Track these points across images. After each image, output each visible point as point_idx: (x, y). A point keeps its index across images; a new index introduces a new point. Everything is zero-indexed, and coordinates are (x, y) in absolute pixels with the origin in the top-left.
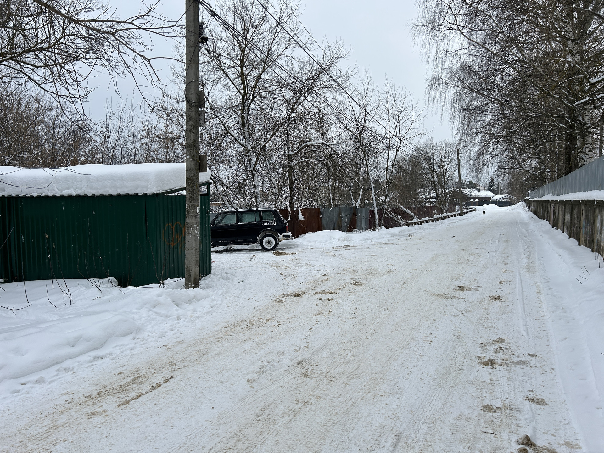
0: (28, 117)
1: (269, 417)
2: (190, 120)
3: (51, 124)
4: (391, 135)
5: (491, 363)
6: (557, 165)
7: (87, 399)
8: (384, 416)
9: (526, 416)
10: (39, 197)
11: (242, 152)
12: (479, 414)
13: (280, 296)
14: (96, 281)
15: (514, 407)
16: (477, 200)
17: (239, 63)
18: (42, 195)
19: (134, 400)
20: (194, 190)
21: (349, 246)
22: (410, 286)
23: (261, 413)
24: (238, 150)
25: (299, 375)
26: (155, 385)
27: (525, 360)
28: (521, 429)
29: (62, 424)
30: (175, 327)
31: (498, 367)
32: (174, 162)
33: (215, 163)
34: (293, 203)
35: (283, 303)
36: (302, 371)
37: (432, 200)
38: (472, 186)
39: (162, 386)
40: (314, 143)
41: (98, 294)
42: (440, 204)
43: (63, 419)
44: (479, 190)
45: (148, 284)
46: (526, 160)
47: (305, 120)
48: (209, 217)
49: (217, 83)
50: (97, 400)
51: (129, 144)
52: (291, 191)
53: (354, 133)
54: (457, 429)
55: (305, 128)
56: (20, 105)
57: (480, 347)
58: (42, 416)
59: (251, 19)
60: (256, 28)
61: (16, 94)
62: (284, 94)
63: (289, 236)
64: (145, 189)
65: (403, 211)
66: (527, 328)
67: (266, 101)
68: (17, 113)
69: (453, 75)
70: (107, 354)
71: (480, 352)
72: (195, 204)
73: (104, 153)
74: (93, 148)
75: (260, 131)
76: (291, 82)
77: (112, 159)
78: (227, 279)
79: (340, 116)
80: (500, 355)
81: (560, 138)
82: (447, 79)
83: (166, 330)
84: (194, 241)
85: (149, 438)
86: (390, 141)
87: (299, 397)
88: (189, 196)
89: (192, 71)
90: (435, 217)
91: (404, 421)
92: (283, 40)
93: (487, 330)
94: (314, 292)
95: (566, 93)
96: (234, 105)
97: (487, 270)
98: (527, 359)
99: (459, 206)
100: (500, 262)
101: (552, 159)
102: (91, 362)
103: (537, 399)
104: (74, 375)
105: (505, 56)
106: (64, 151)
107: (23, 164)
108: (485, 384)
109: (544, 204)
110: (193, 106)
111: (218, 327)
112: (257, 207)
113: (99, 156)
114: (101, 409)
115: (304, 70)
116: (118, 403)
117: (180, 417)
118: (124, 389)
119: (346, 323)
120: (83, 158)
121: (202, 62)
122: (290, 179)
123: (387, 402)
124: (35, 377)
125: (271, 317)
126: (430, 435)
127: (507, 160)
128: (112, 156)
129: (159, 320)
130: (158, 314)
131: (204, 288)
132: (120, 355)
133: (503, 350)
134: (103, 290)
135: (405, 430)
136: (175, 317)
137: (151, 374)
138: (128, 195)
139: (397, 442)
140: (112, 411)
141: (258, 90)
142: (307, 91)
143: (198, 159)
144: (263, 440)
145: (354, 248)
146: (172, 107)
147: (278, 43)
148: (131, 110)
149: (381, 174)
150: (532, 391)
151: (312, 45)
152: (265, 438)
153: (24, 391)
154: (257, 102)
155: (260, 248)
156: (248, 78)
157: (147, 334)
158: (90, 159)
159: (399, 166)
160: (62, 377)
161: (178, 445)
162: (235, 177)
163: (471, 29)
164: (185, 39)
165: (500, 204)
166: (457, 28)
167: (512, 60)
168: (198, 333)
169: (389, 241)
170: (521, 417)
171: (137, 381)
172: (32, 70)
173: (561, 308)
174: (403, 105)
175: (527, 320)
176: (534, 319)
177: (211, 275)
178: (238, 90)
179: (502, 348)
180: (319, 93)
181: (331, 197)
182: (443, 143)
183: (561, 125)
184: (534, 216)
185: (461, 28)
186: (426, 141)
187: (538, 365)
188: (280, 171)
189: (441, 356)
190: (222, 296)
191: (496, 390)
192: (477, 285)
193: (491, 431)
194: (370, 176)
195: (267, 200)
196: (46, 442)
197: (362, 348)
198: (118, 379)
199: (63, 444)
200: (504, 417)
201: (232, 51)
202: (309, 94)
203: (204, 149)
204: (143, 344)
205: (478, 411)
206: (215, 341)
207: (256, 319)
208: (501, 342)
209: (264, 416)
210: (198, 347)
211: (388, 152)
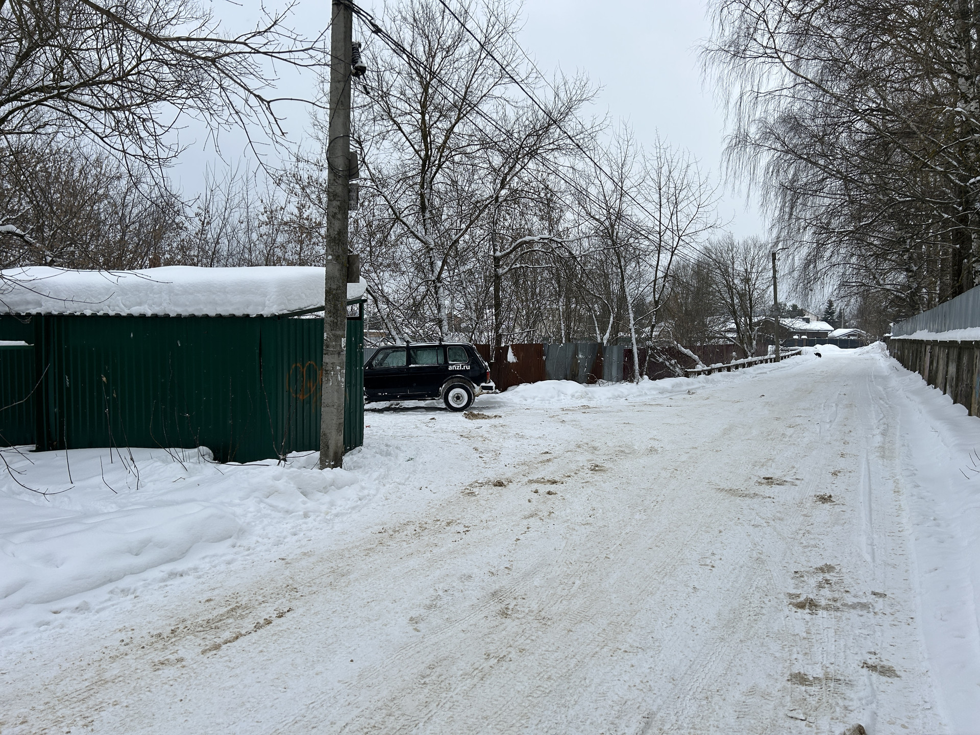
0: (84, 190)
1: (440, 679)
2: (335, 199)
3: (119, 201)
4: (663, 228)
5: (811, 605)
6: (939, 282)
7: (154, 640)
8: (628, 684)
9: (862, 694)
10: (94, 317)
11: (420, 251)
12: (784, 688)
13: (471, 485)
14: (179, 452)
15: (842, 678)
16: (803, 337)
17: (419, 108)
18: (98, 314)
19: (228, 644)
20: (337, 310)
21: (589, 407)
22: (685, 475)
23: (428, 672)
24: (414, 248)
25: (494, 614)
26: (262, 621)
27: (866, 601)
28: (852, 715)
29: (113, 678)
30: (301, 530)
31: (820, 612)
32: (311, 265)
33: (376, 267)
34: (500, 335)
35: (475, 496)
36: (499, 607)
37: (730, 335)
38: (797, 313)
39: (274, 623)
40: (536, 239)
41: (181, 473)
42: (742, 342)
43: (115, 670)
44: (808, 321)
45: (261, 460)
46: (887, 272)
47: (523, 200)
48: (362, 354)
49: (383, 139)
50: (170, 642)
51: (241, 234)
52: (497, 315)
53: (602, 223)
54: (746, 710)
55: (522, 214)
56: (71, 170)
57: (792, 578)
58: (82, 663)
59: (440, 37)
60: (447, 52)
61: (66, 152)
62: (491, 159)
63: (490, 388)
64: (260, 308)
65: (680, 352)
66: (873, 550)
67: (461, 169)
68: (67, 182)
69: (768, 130)
70: (190, 569)
71: (792, 586)
72: (339, 333)
73: (202, 249)
74: (183, 240)
75: (449, 217)
76: (502, 139)
77: (211, 259)
78: (388, 454)
79: (581, 195)
80: (826, 592)
81: (944, 238)
82: (757, 137)
83: (285, 533)
84: (336, 393)
85: (248, 705)
86: (660, 237)
87: (492, 648)
88: (329, 320)
89: (339, 121)
90: (733, 362)
91: (659, 694)
92: (490, 72)
93: (806, 550)
94: (526, 479)
95: (955, 164)
96: (410, 175)
97: (814, 453)
98: (870, 601)
99: (774, 347)
100: (836, 440)
101: (930, 272)
102: (164, 580)
103: (882, 667)
104: (136, 600)
105: (854, 101)
106: (138, 244)
107: (74, 264)
108: (797, 638)
109: (915, 346)
110: (340, 177)
111: (369, 531)
112: (441, 340)
113: (192, 253)
114: (176, 656)
115: (524, 120)
116: (203, 648)
117: (298, 674)
118: (213, 626)
119: (574, 532)
120: (167, 256)
121: (359, 105)
122: (497, 296)
123: (634, 662)
124: (75, 602)
125: (454, 518)
126: (700, 718)
127: (855, 271)
128: (214, 253)
129: (274, 518)
130: (274, 508)
131: (349, 469)
132: (210, 571)
133: (830, 584)
134: (190, 467)
135: (659, 709)
136: (301, 513)
137: (257, 602)
138: (233, 317)
139: (645, 727)
140: (192, 659)
141: (448, 152)
142: (527, 154)
143: (345, 260)
144: (430, 715)
145: (597, 410)
146: (310, 177)
147: (483, 77)
148: (245, 180)
149: (646, 290)
150: (875, 654)
151: (537, 79)
152: (432, 713)
153: (56, 623)
154: (447, 170)
155: (444, 406)
156: (433, 132)
157: (255, 539)
158: (179, 257)
159: (675, 277)
160: (117, 604)
161: (293, 718)
162: (408, 291)
163: (797, 56)
164: (329, 69)
165: (843, 343)
166: (775, 55)
167: (867, 107)
168: (335, 540)
169: (654, 399)
170: (852, 696)
171: (234, 613)
172: (92, 115)
173: (932, 518)
174: (683, 178)
175: (875, 536)
176: (887, 534)
177: (362, 448)
178: (417, 152)
179: (829, 580)
180: (548, 157)
181: (563, 327)
182: (750, 242)
183: (946, 216)
184: (898, 365)
185: (781, 55)
186: (721, 239)
187: (888, 610)
188: (481, 282)
189: (728, 590)
190: (377, 482)
191: (814, 649)
192: (794, 477)
193: (802, 715)
194: (627, 294)
195: (458, 330)
196: (85, 705)
197: (599, 573)
198: (204, 609)
199: (111, 709)
200: (824, 694)
201: (407, 87)
202: (530, 159)
203: (360, 246)
204: (248, 555)
205: (783, 682)
206: (362, 555)
207: (429, 521)
208: (828, 572)
209: (434, 678)
210: (334, 563)
211: (657, 255)
